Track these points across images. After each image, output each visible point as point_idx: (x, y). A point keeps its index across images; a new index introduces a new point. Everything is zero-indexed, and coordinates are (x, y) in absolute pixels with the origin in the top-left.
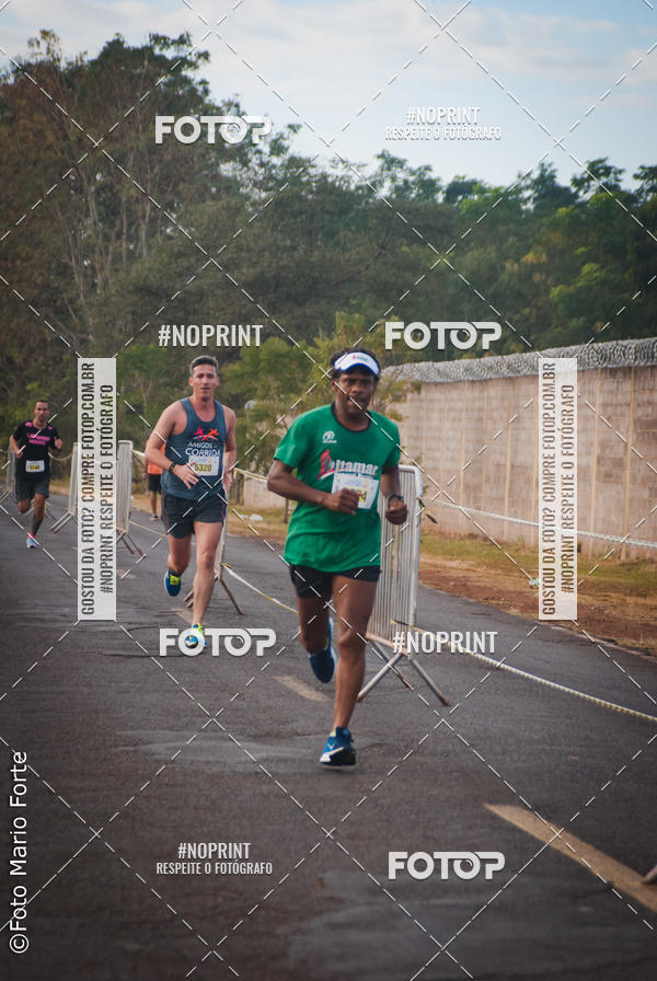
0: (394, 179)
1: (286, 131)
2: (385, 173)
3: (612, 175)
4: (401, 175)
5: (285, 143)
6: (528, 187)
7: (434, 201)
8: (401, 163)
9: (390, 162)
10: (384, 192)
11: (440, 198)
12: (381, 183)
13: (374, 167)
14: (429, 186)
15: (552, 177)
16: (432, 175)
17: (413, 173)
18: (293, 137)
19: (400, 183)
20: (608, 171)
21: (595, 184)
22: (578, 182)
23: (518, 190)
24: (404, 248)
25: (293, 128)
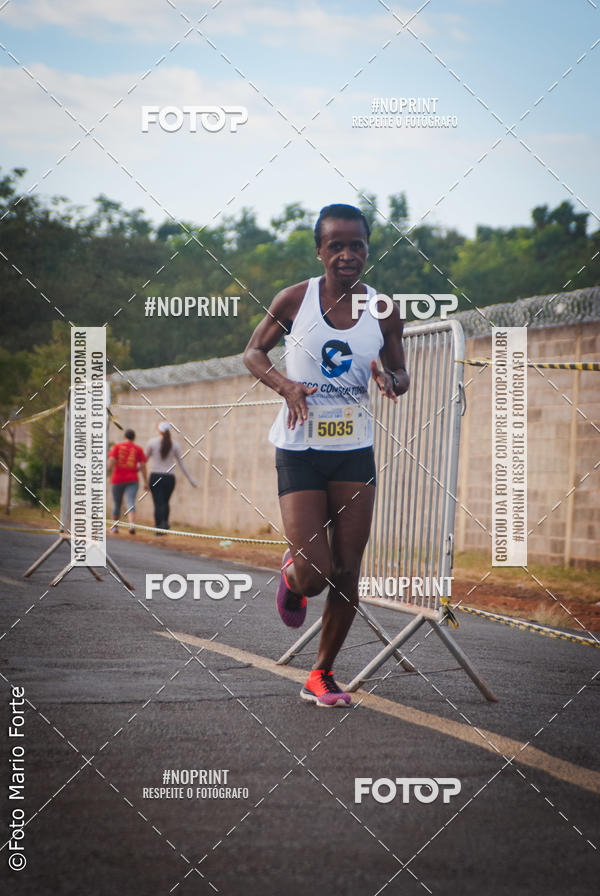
0: (110, 220)
1: (12, 176)
2: (102, 214)
3: (306, 217)
4: (117, 217)
5: (12, 186)
6: (231, 229)
7: (147, 240)
8: (116, 206)
9: (107, 205)
10: (102, 230)
11: (153, 237)
12: (99, 224)
13: (91, 210)
14: (142, 227)
15: (252, 220)
16: (145, 217)
17: (127, 215)
18: (19, 180)
19: (116, 223)
20: (302, 214)
21: (292, 225)
22: (277, 224)
23: (222, 230)
24: (120, 280)
25: (20, 172)
